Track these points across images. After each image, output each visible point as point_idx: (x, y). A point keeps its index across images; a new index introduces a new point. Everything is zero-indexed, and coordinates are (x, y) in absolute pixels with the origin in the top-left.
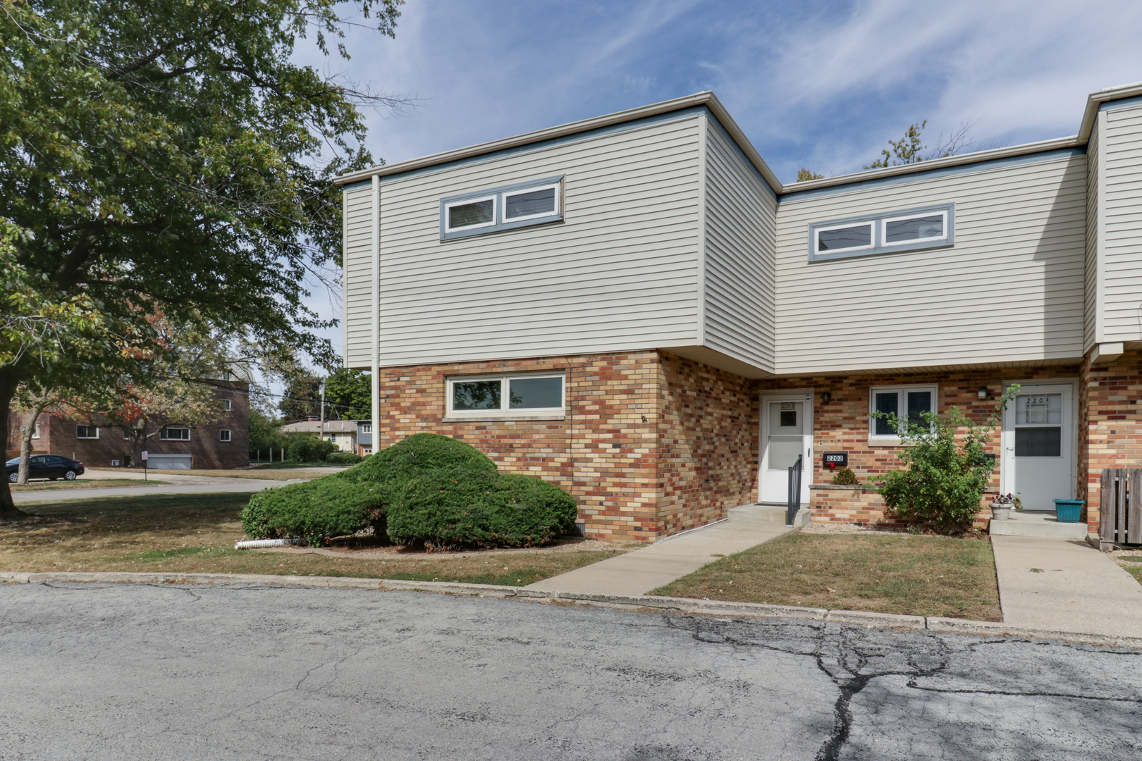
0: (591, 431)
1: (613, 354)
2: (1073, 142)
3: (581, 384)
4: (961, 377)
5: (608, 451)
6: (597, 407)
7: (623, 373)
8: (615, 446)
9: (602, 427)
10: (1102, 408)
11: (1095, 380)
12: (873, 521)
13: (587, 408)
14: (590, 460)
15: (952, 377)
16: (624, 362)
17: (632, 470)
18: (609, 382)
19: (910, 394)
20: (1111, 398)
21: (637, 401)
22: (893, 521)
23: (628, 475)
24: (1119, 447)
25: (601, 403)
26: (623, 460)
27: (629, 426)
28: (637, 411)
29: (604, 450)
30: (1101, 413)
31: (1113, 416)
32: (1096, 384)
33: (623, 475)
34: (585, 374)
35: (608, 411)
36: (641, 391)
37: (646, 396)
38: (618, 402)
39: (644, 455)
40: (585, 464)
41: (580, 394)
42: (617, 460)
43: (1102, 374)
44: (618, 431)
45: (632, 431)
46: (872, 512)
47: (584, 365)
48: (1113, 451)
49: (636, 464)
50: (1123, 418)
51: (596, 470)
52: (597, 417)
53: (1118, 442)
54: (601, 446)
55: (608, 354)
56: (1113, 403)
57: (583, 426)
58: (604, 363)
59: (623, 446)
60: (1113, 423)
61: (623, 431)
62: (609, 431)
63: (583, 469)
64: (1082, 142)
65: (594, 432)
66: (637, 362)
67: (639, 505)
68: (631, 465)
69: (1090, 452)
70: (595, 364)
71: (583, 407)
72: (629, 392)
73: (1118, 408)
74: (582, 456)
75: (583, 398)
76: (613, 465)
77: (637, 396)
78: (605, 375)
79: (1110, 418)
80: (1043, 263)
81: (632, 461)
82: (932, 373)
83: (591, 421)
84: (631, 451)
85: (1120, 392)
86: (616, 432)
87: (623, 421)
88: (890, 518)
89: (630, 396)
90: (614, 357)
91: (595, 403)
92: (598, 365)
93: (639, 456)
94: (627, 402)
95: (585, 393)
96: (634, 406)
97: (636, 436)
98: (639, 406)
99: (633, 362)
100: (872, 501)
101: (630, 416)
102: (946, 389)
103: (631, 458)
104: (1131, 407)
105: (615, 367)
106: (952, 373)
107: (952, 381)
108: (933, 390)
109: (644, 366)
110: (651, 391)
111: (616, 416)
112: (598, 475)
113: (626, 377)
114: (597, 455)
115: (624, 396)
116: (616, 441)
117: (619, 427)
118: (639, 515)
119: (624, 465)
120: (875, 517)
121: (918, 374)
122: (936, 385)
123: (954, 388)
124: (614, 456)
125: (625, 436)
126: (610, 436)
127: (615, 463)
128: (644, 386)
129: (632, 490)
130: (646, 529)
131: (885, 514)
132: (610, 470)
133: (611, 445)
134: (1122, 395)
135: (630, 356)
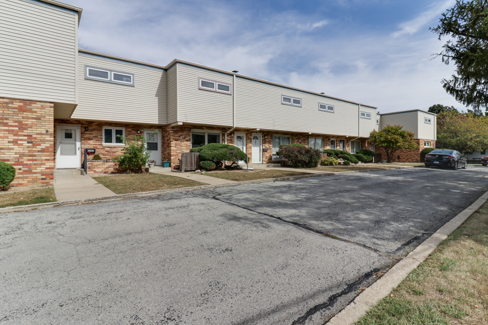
0: (13, 135)
1: (27, 100)
2: (165, 68)
3: (5, 112)
4: (132, 126)
5: (24, 145)
6: (17, 124)
7: (33, 110)
8: (28, 143)
9: (19, 133)
10: (174, 138)
11: (172, 130)
12: (110, 172)
13: (9, 124)
14: (13, 149)
15: (129, 126)
16: (33, 105)
17: (40, 153)
18: (24, 113)
19: (116, 130)
20: (175, 135)
21: (42, 123)
22: (117, 171)
23: (37, 156)
24: (177, 148)
25: (20, 122)
26: (34, 149)
27: (38, 134)
28: (42, 127)
29: (22, 144)
30: (173, 139)
31: (176, 140)
32: (172, 132)
33: (35, 156)
34: (8, 108)
35: (24, 126)
36: (45, 119)
37: (48, 121)
38: (31, 123)
39: (47, 147)
40: (9, 151)
41: (4, 116)
42: (31, 149)
43: (173, 129)
44: (31, 136)
45: (40, 136)
46: (109, 169)
47: (7, 103)
48: (176, 149)
49: (42, 151)
50: (178, 141)
51: (16, 153)
52: (17, 129)
53: (177, 146)
54: (19, 142)
55: (24, 100)
56: (176, 137)
57: (7, 132)
58: (21, 104)
59: (33, 143)
60: (176, 142)
61: (34, 136)
62: (25, 136)
63: (6, 153)
65: (14, 135)
66: (42, 106)
67: (44, 168)
68: (39, 151)
69: (172, 149)
70: (14, 103)
71: (7, 123)
72: (38, 119)
73: (177, 138)
74: (7, 147)
75: (7, 119)
76: (28, 151)
77: (43, 121)
78: (21, 110)
79: (175, 141)
80: (157, 98)
81: (40, 149)
82: (123, 124)
83: (12, 131)
84: (39, 145)
85: (177, 134)
86: (30, 136)
87: (33, 132)
88: (116, 170)
89: (38, 121)
90: (28, 102)
91: (15, 122)
92: (16, 104)
93: (44, 147)
94: (36, 123)
95: (8, 117)
96: (41, 125)
97: (42, 138)
98: (43, 125)
99: (40, 106)
100: (110, 165)
101: (38, 129)
102: (128, 129)
103: (39, 148)
104: (179, 138)
105: (28, 107)
106: (130, 125)
107: (130, 127)
108: (124, 129)
109: (46, 108)
110: (50, 120)
111: (29, 129)
112: (18, 156)
113: (36, 112)
114: (17, 147)
115: (35, 121)
116: (29, 140)
117: (31, 134)
118: (44, 173)
119: (35, 151)
120: (110, 170)
121: (119, 124)
122: (125, 128)
123: (130, 129)
124: (28, 147)
125: (35, 138)
126: (26, 138)
127: (29, 150)
128: (46, 117)
129: (40, 162)
130: (49, 178)
131: (114, 169)
132: (25, 154)
133: (26, 142)
134: (177, 135)
135: (37, 103)
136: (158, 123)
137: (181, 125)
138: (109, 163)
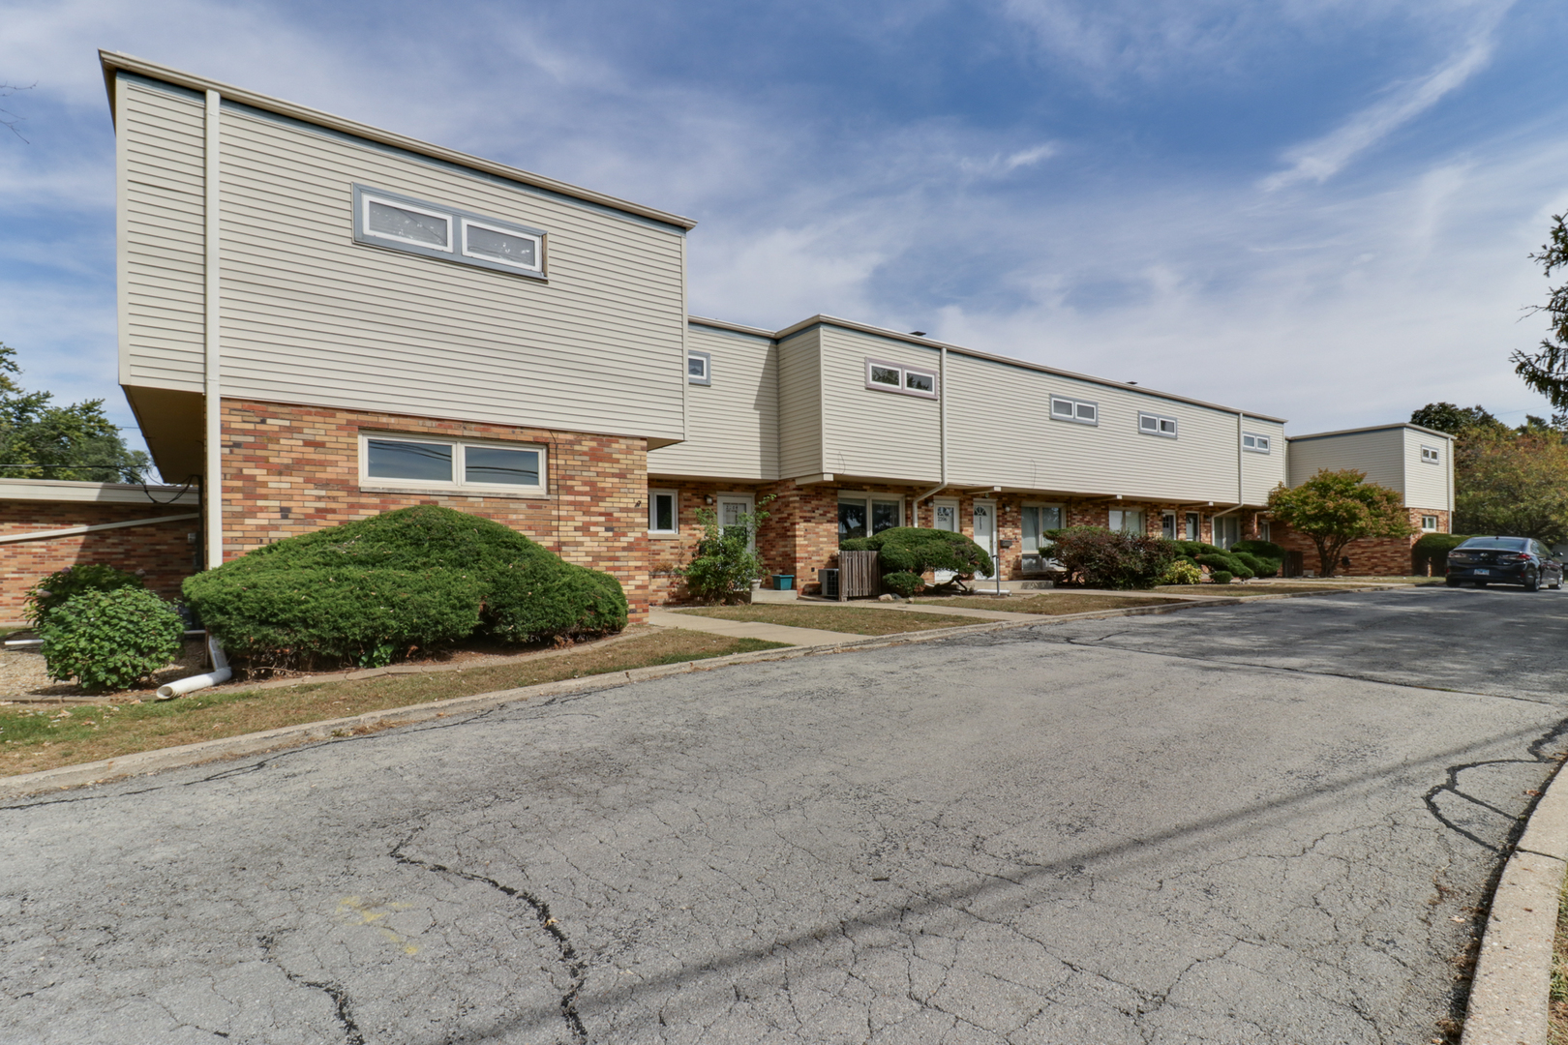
0: (581, 513)
1: (604, 435)
2: (773, 335)
3: (569, 463)
4: (693, 486)
5: (600, 534)
6: (587, 489)
7: (615, 456)
8: (607, 530)
9: (593, 509)
10: (801, 514)
11: (797, 495)
12: (661, 601)
13: (576, 488)
14: (581, 544)
15: (688, 485)
16: (615, 445)
17: (625, 554)
18: (600, 464)
19: (658, 496)
20: (805, 508)
21: (629, 486)
22: (674, 600)
23: (622, 559)
24: (809, 540)
25: (592, 484)
26: (616, 544)
27: (622, 510)
28: (629, 495)
29: (596, 534)
30: (801, 517)
31: (807, 520)
32: (797, 499)
33: (617, 559)
34: (574, 453)
35: (600, 494)
36: (632, 476)
37: (638, 481)
38: (610, 485)
39: (637, 539)
40: (575, 548)
41: (568, 473)
42: (610, 544)
43: (801, 493)
44: (611, 514)
45: (625, 515)
46: (660, 594)
47: (571, 443)
48: (806, 542)
49: (630, 548)
50: (810, 521)
51: (587, 554)
52: (588, 499)
53: (809, 536)
54: (592, 529)
55: (598, 435)
56: (805, 511)
57: (572, 508)
58: (594, 444)
59: (616, 529)
60: (805, 524)
61: (616, 515)
62: (601, 514)
63: (572, 554)
64: (778, 336)
65: (584, 514)
66: (628, 447)
67: (633, 588)
68: (624, 549)
69: (797, 543)
70: (584, 443)
71: (572, 487)
72: (621, 475)
73: (808, 515)
74: (572, 539)
75: (572, 478)
76: (606, 549)
77: (629, 481)
78: (595, 456)
79: (805, 521)
80: (758, 412)
81: (626, 544)
82: (675, 481)
83: (581, 503)
84: (624, 535)
85: (809, 505)
86: (608, 515)
87: (615, 505)
88: (673, 597)
89: (622, 480)
90: (604, 438)
91: (585, 483)
92: (587, 445)
93: (632, 540)
94: (619, 485)
95: (573, 473)
96: (626, 490)
97: (629, 520)
98: (631, 491)
99: (624, 447)
100: (660, 584)
101: (622, 500)
102: (684, 494)
103: (624, 541)
104: (813, 515)
105: (606, 450)
106: (688, 482)
107: (688, 488)
108: (673, 494)
109: (635, 452)
110: (643, 477)
111: (608, 499)
112: (590, 559)
113: (617, 461)
114: (588, 539)
115: (616, 480)
116: (609, 524)
117: (612, 510)
118: (633, 598)
119: (617, 549)
120: (662, 597)
121: (667, 481)
122: (676, 491)
123: (689, 494)
124: (607, 540)
125: (618, 520)
126: (602, 519)
127: (608, 547)
128: (635, 472)
129: (626, 573)
130: (641, 610)
131: (669, 594)
132: (602, 554)
133: (603, 529)
134: (808, 507)
135: (621, 441)
136: (759, 477)
137: (830, 482)
138: (659, 580)
